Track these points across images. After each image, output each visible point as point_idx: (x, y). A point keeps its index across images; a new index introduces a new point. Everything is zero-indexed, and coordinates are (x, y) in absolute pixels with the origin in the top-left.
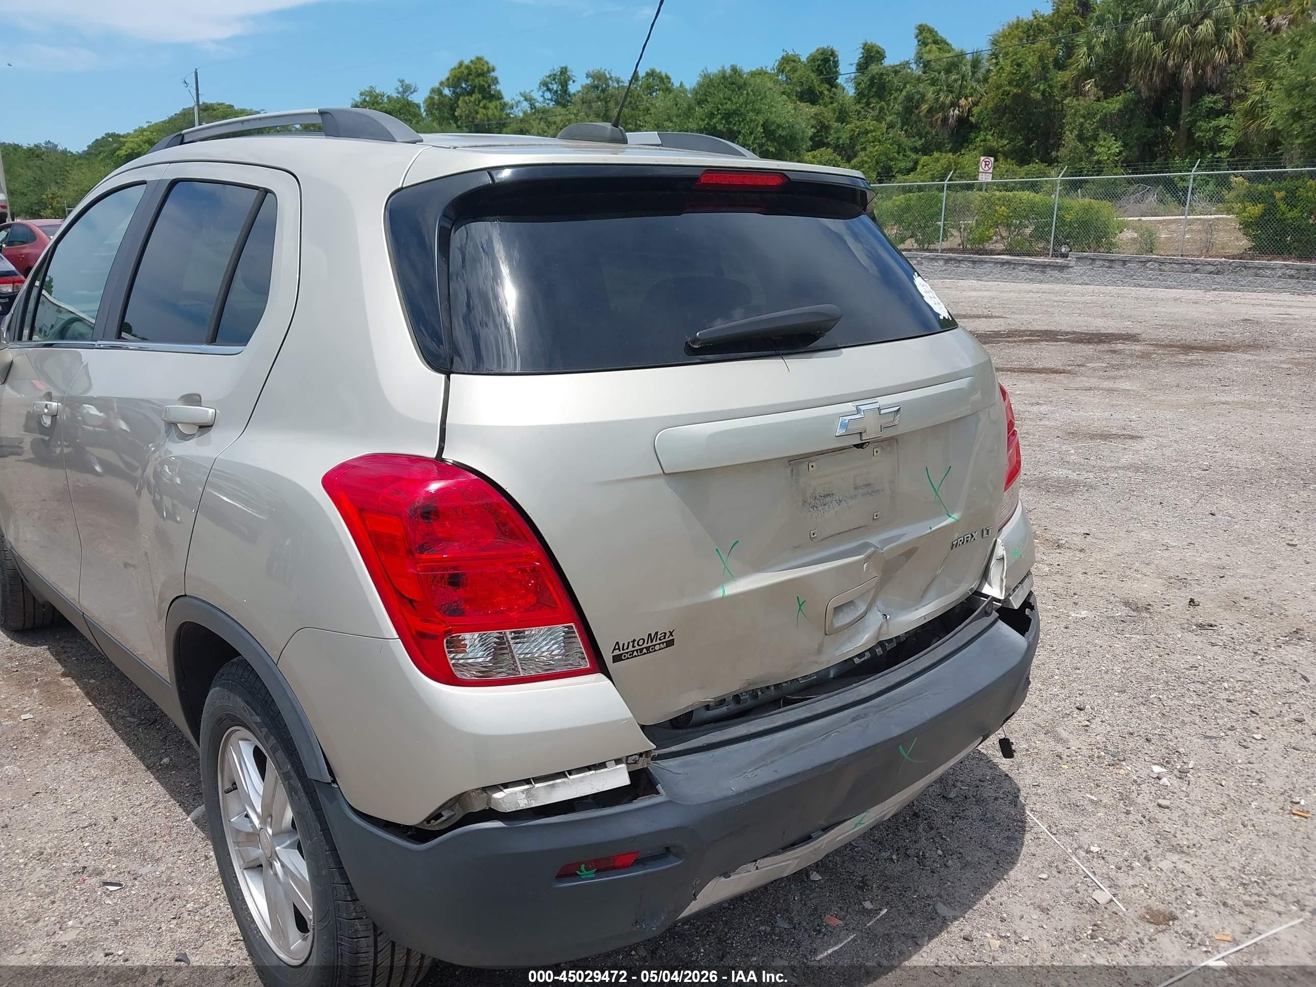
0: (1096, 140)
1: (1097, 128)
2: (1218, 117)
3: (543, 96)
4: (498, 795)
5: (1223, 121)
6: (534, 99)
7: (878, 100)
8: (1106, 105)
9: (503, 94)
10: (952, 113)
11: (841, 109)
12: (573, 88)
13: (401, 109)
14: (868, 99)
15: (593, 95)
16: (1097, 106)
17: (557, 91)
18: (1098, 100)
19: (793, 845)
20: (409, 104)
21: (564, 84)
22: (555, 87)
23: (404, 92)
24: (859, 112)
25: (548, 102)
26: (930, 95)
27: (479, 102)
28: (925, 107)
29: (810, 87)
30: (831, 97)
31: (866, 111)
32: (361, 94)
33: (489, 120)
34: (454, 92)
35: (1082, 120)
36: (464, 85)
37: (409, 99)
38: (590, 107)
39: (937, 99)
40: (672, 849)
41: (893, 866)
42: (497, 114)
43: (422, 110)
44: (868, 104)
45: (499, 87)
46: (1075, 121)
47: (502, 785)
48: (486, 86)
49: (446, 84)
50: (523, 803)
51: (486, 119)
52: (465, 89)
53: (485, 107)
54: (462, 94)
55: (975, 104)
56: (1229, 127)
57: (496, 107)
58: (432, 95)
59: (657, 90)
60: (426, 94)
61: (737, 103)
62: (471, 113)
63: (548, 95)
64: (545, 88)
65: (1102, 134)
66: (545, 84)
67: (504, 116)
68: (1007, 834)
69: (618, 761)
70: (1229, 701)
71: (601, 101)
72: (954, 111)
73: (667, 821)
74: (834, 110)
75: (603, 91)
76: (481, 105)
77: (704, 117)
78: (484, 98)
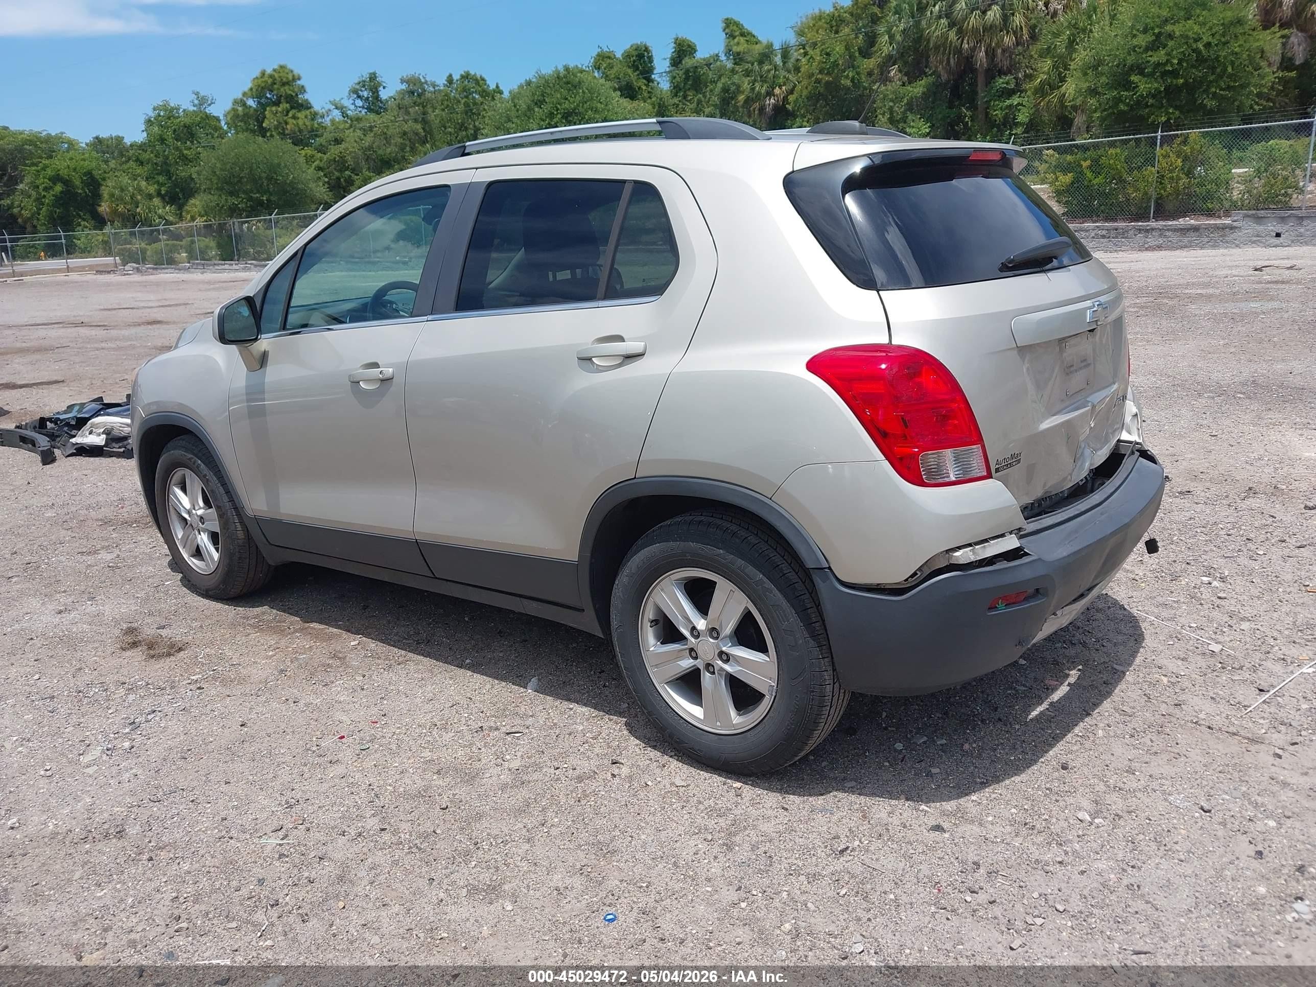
0: (905, 122)
1: (906, 111)
2: (1011, 96)
3: (354, 104)
4: (957, 554)
5: (1015, 100)
6: (345, 107)
7: (695, 92)
8: (911, 89)
9: (311, 102)
10: (768, 102)
11: (660, 104)
12: (384, 94)
13: (200, 123)
14: (685, 92)
15: (408, 100)
16: (902, 90)
17: (367, 98)
18: (904, 85)
19: (1075, 600)
20: (208, 117)
21: (375, 90)
22: (365, 94)
23: (201, 105)
24: (678, 105)
25: (360, 109)
26: (746, 86)
27: (288, 112)
28: (741, 98)
29: (628, 83)
30: (649, 92)
31: (684, 104)
32: (154, 109)
33: (300, 131)
34: (259, 103)
35: (891, 104)
36: (268, 95)
37: (208, 112)
38: (408, 113)
39: (753, 89)
40: (1041, 591)
41: (1068, 650)
42: (308, 123)
43: (223, 123)
44: (685, 97)
45: (306, 96)
46: (885, 105)
47: (957, 548)
48: (294, 94)
49: (250, 93)
50: (973, 558)
51: (297, 129)
52: (270, 99)
53: (294, 117)
54: (268, 105)
55: (791, 92)
56: (1022, 105)
57: (306, 117)
58: (235, 107)
59: (473, 92)
60: (228, 106)
61: (574, 102)
62: (280, 123)
63: (359, 103)
64: (355, 96)
65: (910, 117)
66: (355, 91)
67: (316, 126)
68: (1131, 625)
69: (1011, 533)
70: (1229, 535)
71: (418, 106)
72: (770, 100)
73: (1027, 574)
74: (653, 105)
75: (419, 95)
76: (290, 115)
77: (544, 118)
78: (292, 108)
